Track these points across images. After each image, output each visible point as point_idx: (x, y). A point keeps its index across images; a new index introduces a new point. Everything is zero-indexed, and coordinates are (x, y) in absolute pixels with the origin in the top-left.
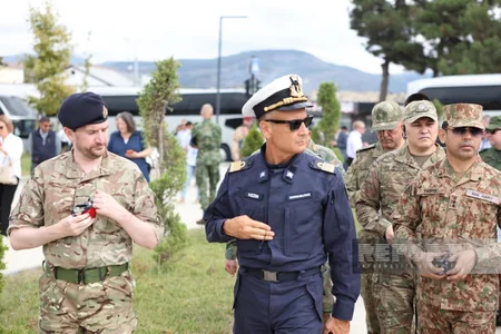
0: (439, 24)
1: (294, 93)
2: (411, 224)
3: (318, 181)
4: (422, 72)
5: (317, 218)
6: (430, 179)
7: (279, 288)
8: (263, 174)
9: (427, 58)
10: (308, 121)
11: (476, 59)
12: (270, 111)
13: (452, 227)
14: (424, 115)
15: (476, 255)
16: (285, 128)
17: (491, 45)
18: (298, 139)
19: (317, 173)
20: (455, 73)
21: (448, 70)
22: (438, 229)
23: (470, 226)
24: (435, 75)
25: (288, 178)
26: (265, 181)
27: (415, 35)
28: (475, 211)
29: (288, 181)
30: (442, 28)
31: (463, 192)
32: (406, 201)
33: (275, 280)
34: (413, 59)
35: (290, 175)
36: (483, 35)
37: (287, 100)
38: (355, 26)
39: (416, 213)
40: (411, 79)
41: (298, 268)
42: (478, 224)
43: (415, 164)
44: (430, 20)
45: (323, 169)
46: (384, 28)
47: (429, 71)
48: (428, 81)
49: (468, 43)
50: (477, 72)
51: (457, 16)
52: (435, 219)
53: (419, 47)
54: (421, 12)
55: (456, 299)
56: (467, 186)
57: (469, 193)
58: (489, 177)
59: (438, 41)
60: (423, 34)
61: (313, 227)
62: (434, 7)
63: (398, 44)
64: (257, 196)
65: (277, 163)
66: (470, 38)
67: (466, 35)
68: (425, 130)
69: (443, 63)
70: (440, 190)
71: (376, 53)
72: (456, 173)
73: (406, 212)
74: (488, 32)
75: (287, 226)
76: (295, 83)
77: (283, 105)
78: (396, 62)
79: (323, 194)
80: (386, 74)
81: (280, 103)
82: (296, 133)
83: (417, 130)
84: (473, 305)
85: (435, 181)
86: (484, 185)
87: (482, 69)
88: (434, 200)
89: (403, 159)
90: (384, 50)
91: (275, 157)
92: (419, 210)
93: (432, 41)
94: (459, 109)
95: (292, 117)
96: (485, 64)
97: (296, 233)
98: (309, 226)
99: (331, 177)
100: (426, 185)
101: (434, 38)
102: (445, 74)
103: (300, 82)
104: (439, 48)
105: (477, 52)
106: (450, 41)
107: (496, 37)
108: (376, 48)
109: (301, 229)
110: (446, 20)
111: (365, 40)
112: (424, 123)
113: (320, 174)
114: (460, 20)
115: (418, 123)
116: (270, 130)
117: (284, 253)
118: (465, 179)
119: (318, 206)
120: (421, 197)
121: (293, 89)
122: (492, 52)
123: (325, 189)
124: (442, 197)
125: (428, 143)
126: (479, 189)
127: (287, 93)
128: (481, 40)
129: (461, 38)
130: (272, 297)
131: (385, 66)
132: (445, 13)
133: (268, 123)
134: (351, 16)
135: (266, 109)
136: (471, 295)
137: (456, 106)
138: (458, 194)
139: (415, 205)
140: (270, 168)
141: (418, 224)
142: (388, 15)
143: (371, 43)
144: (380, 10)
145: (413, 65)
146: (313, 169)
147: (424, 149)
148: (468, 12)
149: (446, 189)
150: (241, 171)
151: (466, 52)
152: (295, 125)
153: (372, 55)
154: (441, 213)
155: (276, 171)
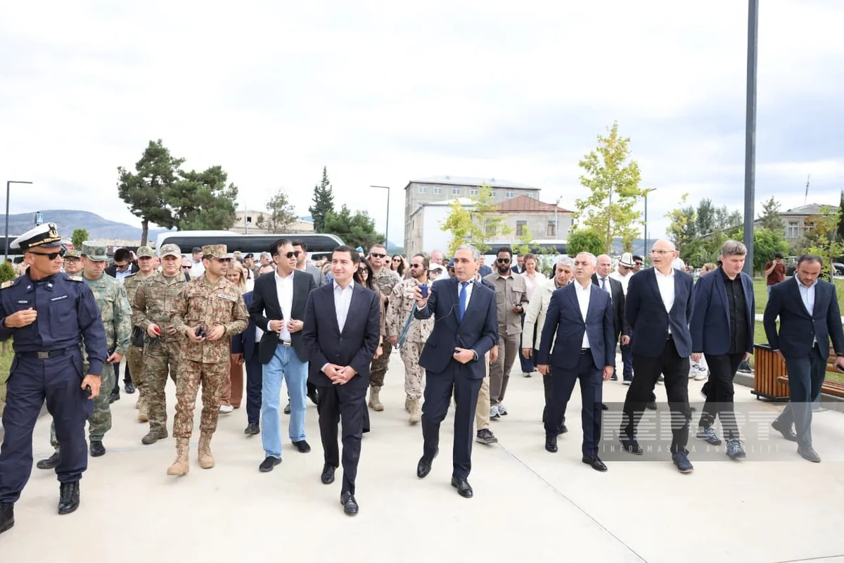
0: (180, 198)
1: (52, 235)
2: (182, 314)
3: (71, 287)
4: (170, 228)
5: (74, 311)
6: (195, 287)
7: (51, 362)
8: (29, 287)
9: (174, 219)
10: (61, 254)
11: (203, 221)
12: (32, 247)
13: (210, 315)
14: (171, 253)
15: (225, 328)
16: (46, 258)
17: (213, 212)
18: (54, 264)
19: (69, 283)
20: (190, 229)
21: (187, 227)
22: (201, 316)
23: (220, 314)
24: (179, 230)
25: (49, 287)
26: (30, 292)
27: (165, 204)
28: (223, 305)
29: (49, 289)
30: (182, 200)
31: (216, 295)
32: (178, 301)
33: (47, 356)
34: (164, 220)
35: (50, 285)
36: (208, 206)
37: (47, 240)
38: (122, 196)
39: (185, 307)
40: (163, 232)
41: (64, 346)
42: (225, 312)
43: (166, 282)
44: (175, 195)
45: (74, 279)
46: (144, 199)
47: (175, 228)
48: (174, 233)
49: (199, 210)
50: (204, 229)
51: (191, 194)
52: (200, 311)
53: (168, 212)
54: (169, 189)
55: (211, 357)
56: (218, 291)
57: (220, 295)
58: (229, 286)
59: (180, 208)
60: (170, 204)
61: (72, 317)
62: (177, 187)
63: (153, 209)
64: (26, 302)
65: (39, 279)
66: (200, 208)
67: (198, 206)
68: (171, 262)
69: (183, 221)
70: (202, 294)
71: (138, 215)
72: (211, 284)
73: (179, 307)
74: (210, 204)
75: (52, 319)
76: (52, 229)
77: (44, 243)
78: (153, 221)
79: (76, 296)
80: (146, 228)
81: (42, 242)
82: (53, 261)
83: (166, 262)
84: (218, 359)
85: (198, 289)
86: (227, 290)
87: (207, 227)
88: (199, 300)
89: (159, 279)
90: (144, 213)
91: (38, 275)
92: (188, 306)
93: (176, 208)
94: (220, 247)
95: (50, 251)
96: (209, 224)
97: (59, 322)
98: (69, 317)
99: (80, 285)
100: (193, 291)
101: (178, 207)
102: (185, 229)
103: (56, 227)
104: (181, 213)
105: (204, 216)
106: (188, 209)
107: (215, 208)
108: (138, 211)
109: (63, 319)
110: (184, 196)
111: (130, 205)
112: (170, 258)
113: (73, 283)
114: (193, 196)
115: (167, 258)
116: (33, 258)
117: (52, 337)
118: (216, 288)
119: (73, 303)
120: (190, 298)
121: (51, 233)
122: (214, 216)
123: (77, 292)
124: (204, 297)
125: (173, 270)
126: (224, 293)
127: (47, 235)
128: (207, 209)
129: (195, 208)
130: (46, 369)
131: (145, 223)
132: (184, 191)
133: (32, 254)
134: (119, 189)
135: (30, 245)
136: (218, 354)
137: (217, 246)
138: (213, 295)
139: (184, 303)
140: (35, 283)
141: (185, 314)
142: (146, 190)
143: (134, 208)
144: (141, 187)
145: (164, 223)
146: (67, 280)
147: (172, 273)
148: (198, 192)
149: (206, 293)
150: (11, 287)
151: (198, 216)
152: (52, 256)
153: (135, 216)
154: (204, 307)
155: (39, 284)
